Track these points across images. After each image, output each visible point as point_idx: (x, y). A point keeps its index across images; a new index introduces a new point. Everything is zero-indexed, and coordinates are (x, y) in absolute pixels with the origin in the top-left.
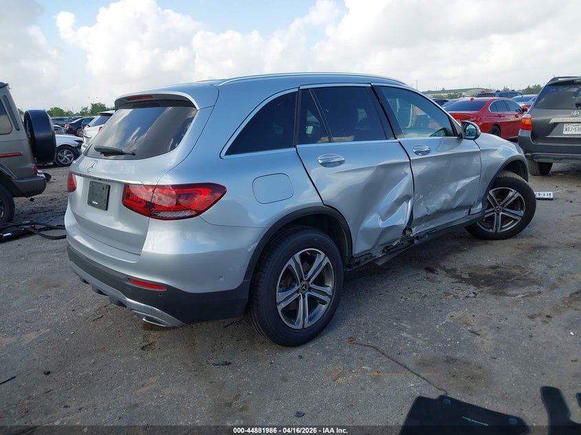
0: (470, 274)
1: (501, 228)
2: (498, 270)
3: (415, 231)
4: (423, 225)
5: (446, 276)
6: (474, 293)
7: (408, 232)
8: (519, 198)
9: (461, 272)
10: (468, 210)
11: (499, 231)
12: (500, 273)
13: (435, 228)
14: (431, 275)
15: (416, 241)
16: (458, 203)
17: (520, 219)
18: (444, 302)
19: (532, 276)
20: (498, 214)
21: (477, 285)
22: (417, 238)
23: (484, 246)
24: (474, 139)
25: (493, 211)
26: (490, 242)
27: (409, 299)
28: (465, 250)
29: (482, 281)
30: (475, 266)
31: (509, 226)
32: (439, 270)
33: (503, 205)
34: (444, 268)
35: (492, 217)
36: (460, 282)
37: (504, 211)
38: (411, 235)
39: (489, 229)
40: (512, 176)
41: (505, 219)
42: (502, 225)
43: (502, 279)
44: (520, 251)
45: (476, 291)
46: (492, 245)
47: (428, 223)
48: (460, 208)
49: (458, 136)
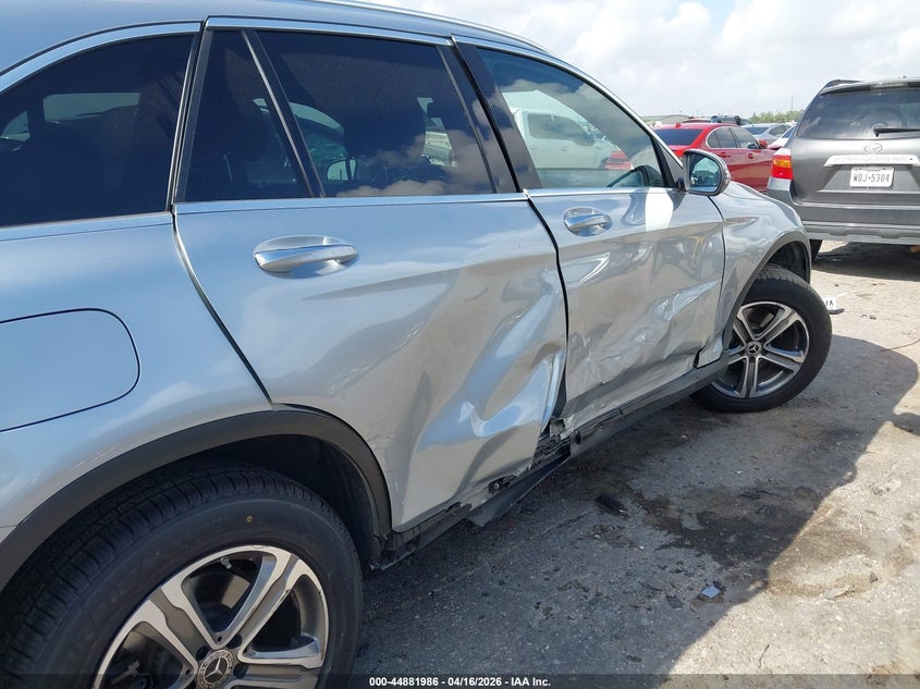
0: (701, 517)
1: (759, 388)
2: (764, 500)
3: (572, 424)
4: (592, 406)
5: (645, 523)
6: (717, 584)
7: (554, 430)
8: (797, 323)
9: (681, 511)
10: (692, 358)
11: (753, 394)
12: (771, 512)
13: (620, 410)
14: (611, 521)
15: (575, 449)
16: (672, 347)
17: (796, 369)
18: (645, 622)
19: (843, 524)
20: (752, 360)
21: (721, 554)
22: (578, 439)
23: (723, 431)
24: (709, 195)
25: (742, 353)
26: (734, 417)
27: (556, 610)
28: (681, 443)
29: (732, 539)
30: (711, 491)
31: (774, 385)
32: (628, 503)
33: (763, 341)
34: (639, 498)
35: (741, 364)
36: (678, 544)
37: (765, 352)
38: (563, 436)
39: (732, 389)
40: (783, 278)
41: (767, 369)
42: (759, 380)
43: (775, 531)
44: (802, 445)
45: (721, 578)
46: (740, 426)
47: (602, 401)
48: (675, 357)
49: (675, 185)
